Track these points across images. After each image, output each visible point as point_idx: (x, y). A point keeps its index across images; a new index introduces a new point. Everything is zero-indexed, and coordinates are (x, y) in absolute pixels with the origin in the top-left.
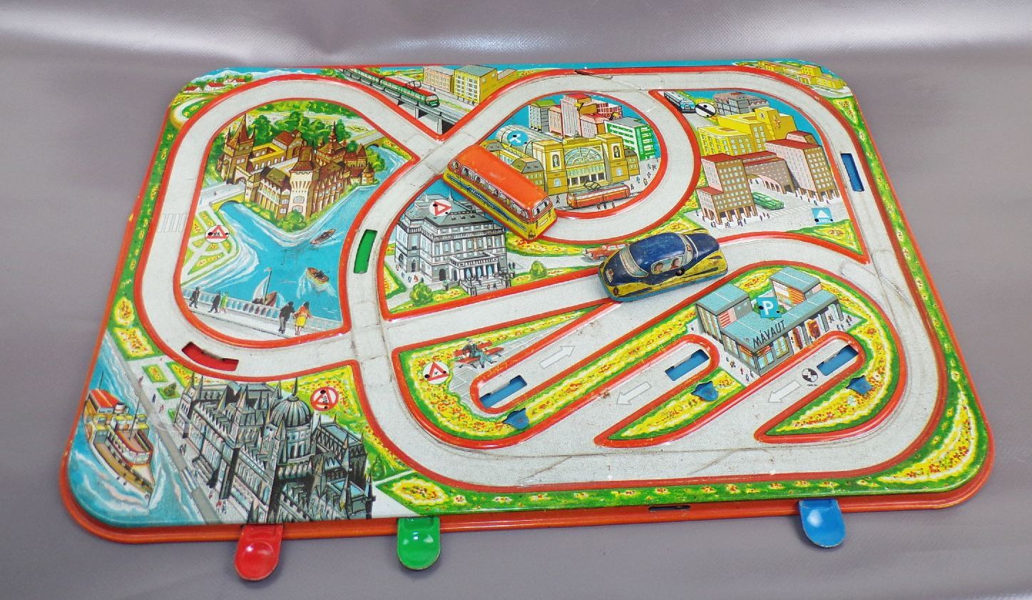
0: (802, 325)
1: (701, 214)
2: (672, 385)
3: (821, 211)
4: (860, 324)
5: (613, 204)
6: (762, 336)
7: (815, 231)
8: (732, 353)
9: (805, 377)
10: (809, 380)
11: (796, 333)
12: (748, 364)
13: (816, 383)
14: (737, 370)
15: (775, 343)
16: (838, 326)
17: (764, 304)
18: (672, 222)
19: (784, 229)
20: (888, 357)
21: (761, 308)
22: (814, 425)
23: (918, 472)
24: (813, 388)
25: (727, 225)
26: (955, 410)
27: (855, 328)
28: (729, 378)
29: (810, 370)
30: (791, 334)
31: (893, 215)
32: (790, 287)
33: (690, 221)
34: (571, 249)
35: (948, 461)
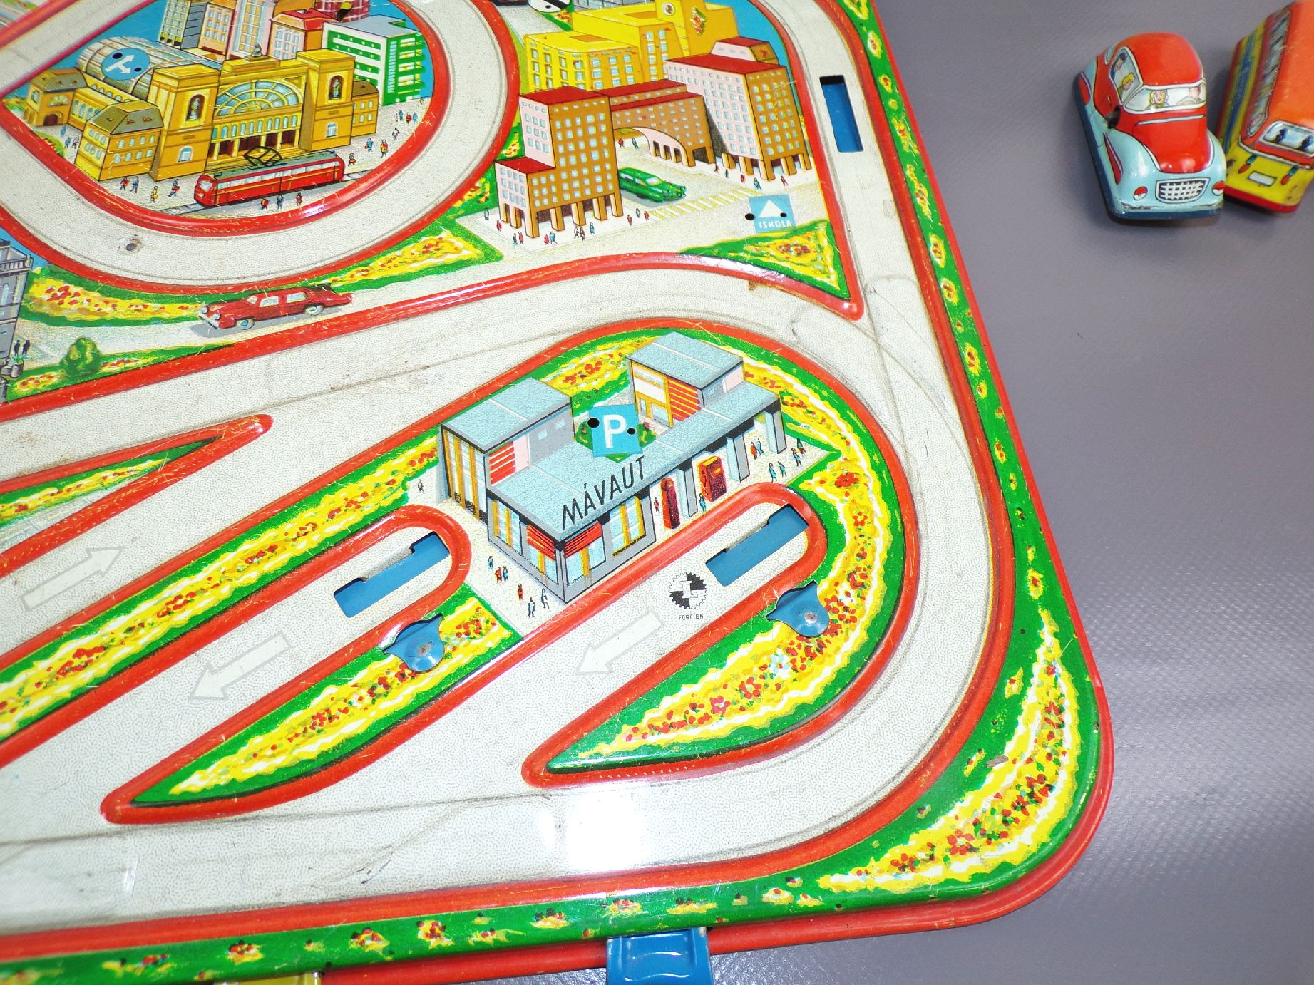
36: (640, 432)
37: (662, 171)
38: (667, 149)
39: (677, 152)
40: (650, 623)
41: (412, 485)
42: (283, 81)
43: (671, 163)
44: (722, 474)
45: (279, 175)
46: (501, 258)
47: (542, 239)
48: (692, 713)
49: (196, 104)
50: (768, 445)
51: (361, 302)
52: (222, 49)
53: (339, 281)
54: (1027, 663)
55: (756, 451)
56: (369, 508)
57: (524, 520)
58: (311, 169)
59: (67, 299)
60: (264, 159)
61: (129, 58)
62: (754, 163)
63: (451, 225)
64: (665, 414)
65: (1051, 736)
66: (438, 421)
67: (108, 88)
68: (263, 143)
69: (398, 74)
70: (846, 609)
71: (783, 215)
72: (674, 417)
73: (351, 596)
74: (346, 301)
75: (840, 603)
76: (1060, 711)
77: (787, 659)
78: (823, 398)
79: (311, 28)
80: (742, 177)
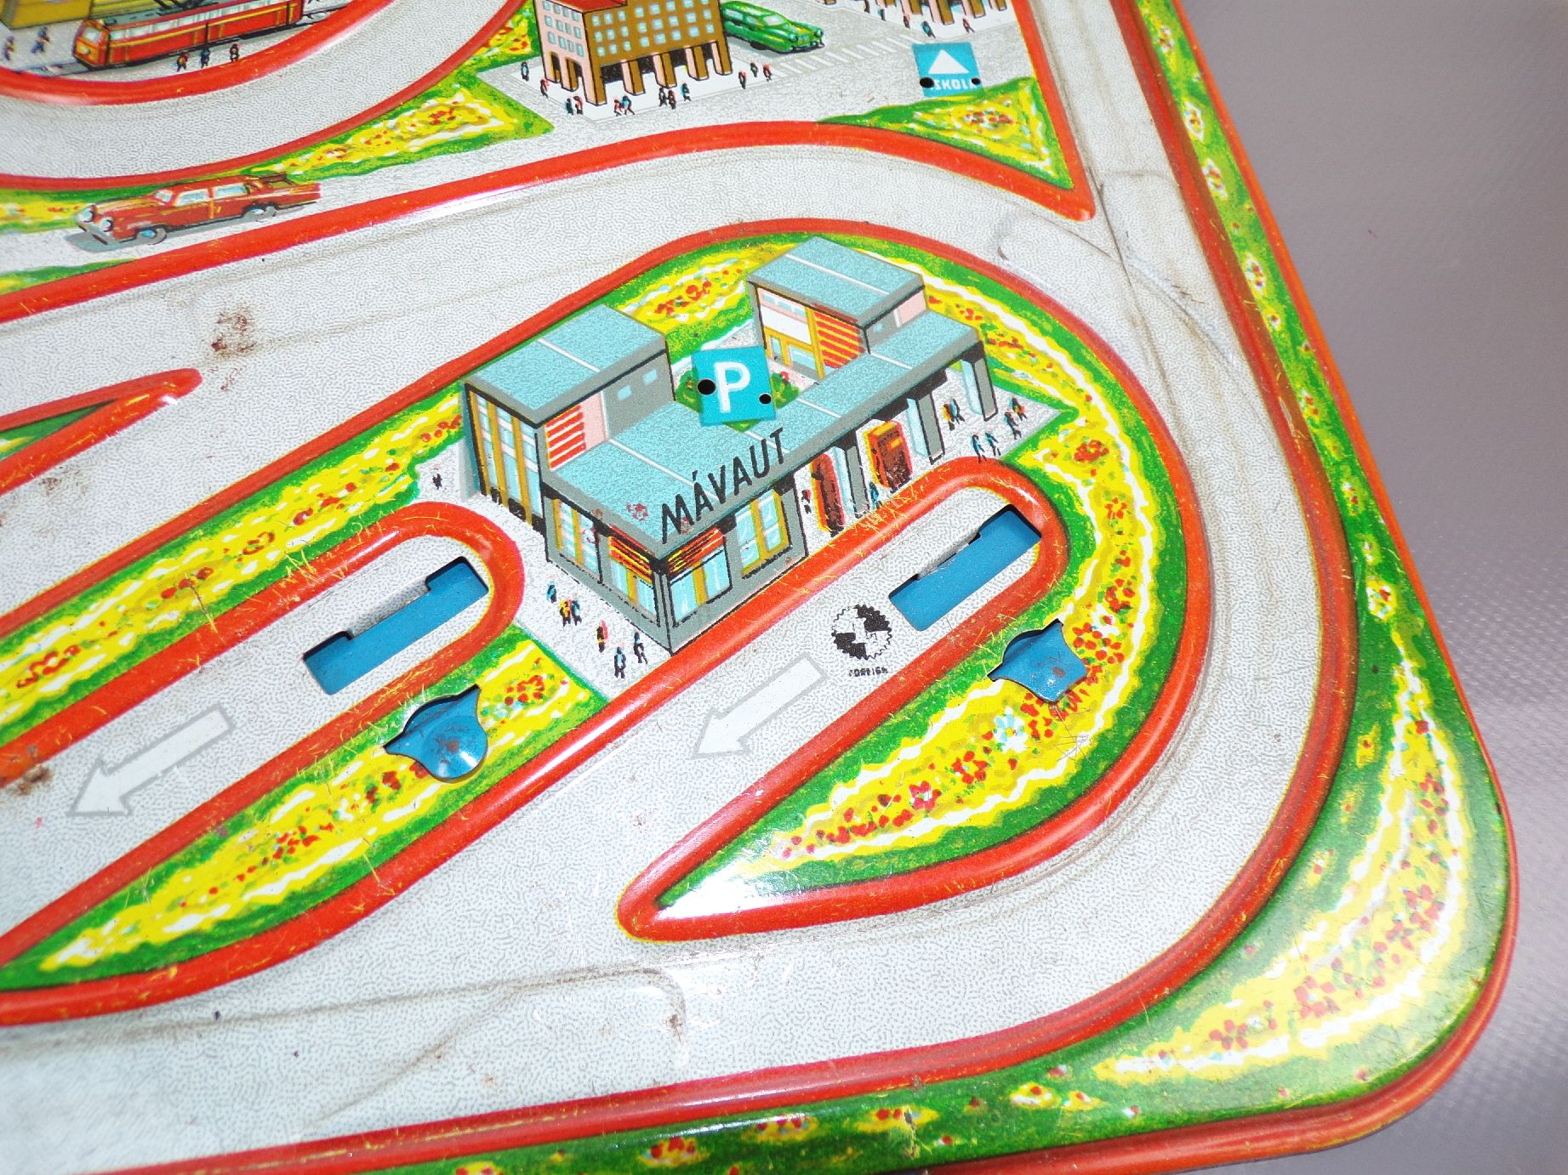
0: (847, 441)
1: (537, 72)
2: (322, 708)
3: (943, 54)
4: (1051, 427)
5: (234, 51)
6: (698, 490)
7: (919, 115)
8: (572, 565)
9: (845, 642)
10: (858, 651)
11: (823, 476)
12: (628, 605)
13: (879, 662)
14: (585, 632)
15: (743, 517)
16: (975, 438)
17: (719, 372)
18: (432, 102)
19: (812, 113)
20: (1147, 543)
21: (707, 387)
22: (857, 846)
23: (1257, 1021)
24: (870, 684)
25: (622, 105)
26: (1386, 735)
27: (1033, 442)
28: (547, 669)
29: (862, 611)
30: (804, 479)
31: (1174, 62)
32: (819, 310)
33: (494, 95)
34: (38, 208)
35: (1367, 956)
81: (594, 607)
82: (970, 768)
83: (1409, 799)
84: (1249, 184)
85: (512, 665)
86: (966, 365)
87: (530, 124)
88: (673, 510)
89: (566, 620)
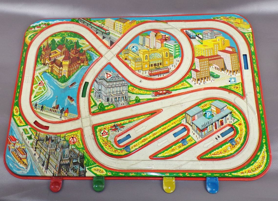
36: (212, 115)
37: (217, 72)
38: (217, 68)
39: (219, 69)
40: (213, 141)
41: (182, 121)
42: (158, 53)
43: (218, 71)
44: (223, 122)
45: (160, 71)
46: (192, 87)
47: (198, 83)
48: (217, 153)
49: (146, 57)
50: (230, 118)
51: (174, 93)
52: (149, 46)
53: (170, 89)
54: (261, 151)
55: (228, 119)
56: (177, 123)
57: (197, 127)
58: (165, 70)
59: (134, 90)
60: (158, 68)
61: (135, 48)
62: (231, 71)
63: (185, 81)
64: (216, 113)
65: (263, 160)
66: (185, 112)
67: (133, 53)
68: (157, 65)
69: (176, 52)
70: (238, 142)
71: (235, 81)
72: (217, 113)
73: (175, 135)
74: (171, 93)
75: (237, 141)
76: (264, 157)
77: (230, 148)
78: (238, 112)
79: (162, 43)
80: (229, 74)
81: (196, 134)
82: (225, 151)
83: (261, 158)
84: (262, 97)
85: (189, 138)
86: (230, 114)
87: (191, 86)
88: (203, 125)
89: (194, 134)
